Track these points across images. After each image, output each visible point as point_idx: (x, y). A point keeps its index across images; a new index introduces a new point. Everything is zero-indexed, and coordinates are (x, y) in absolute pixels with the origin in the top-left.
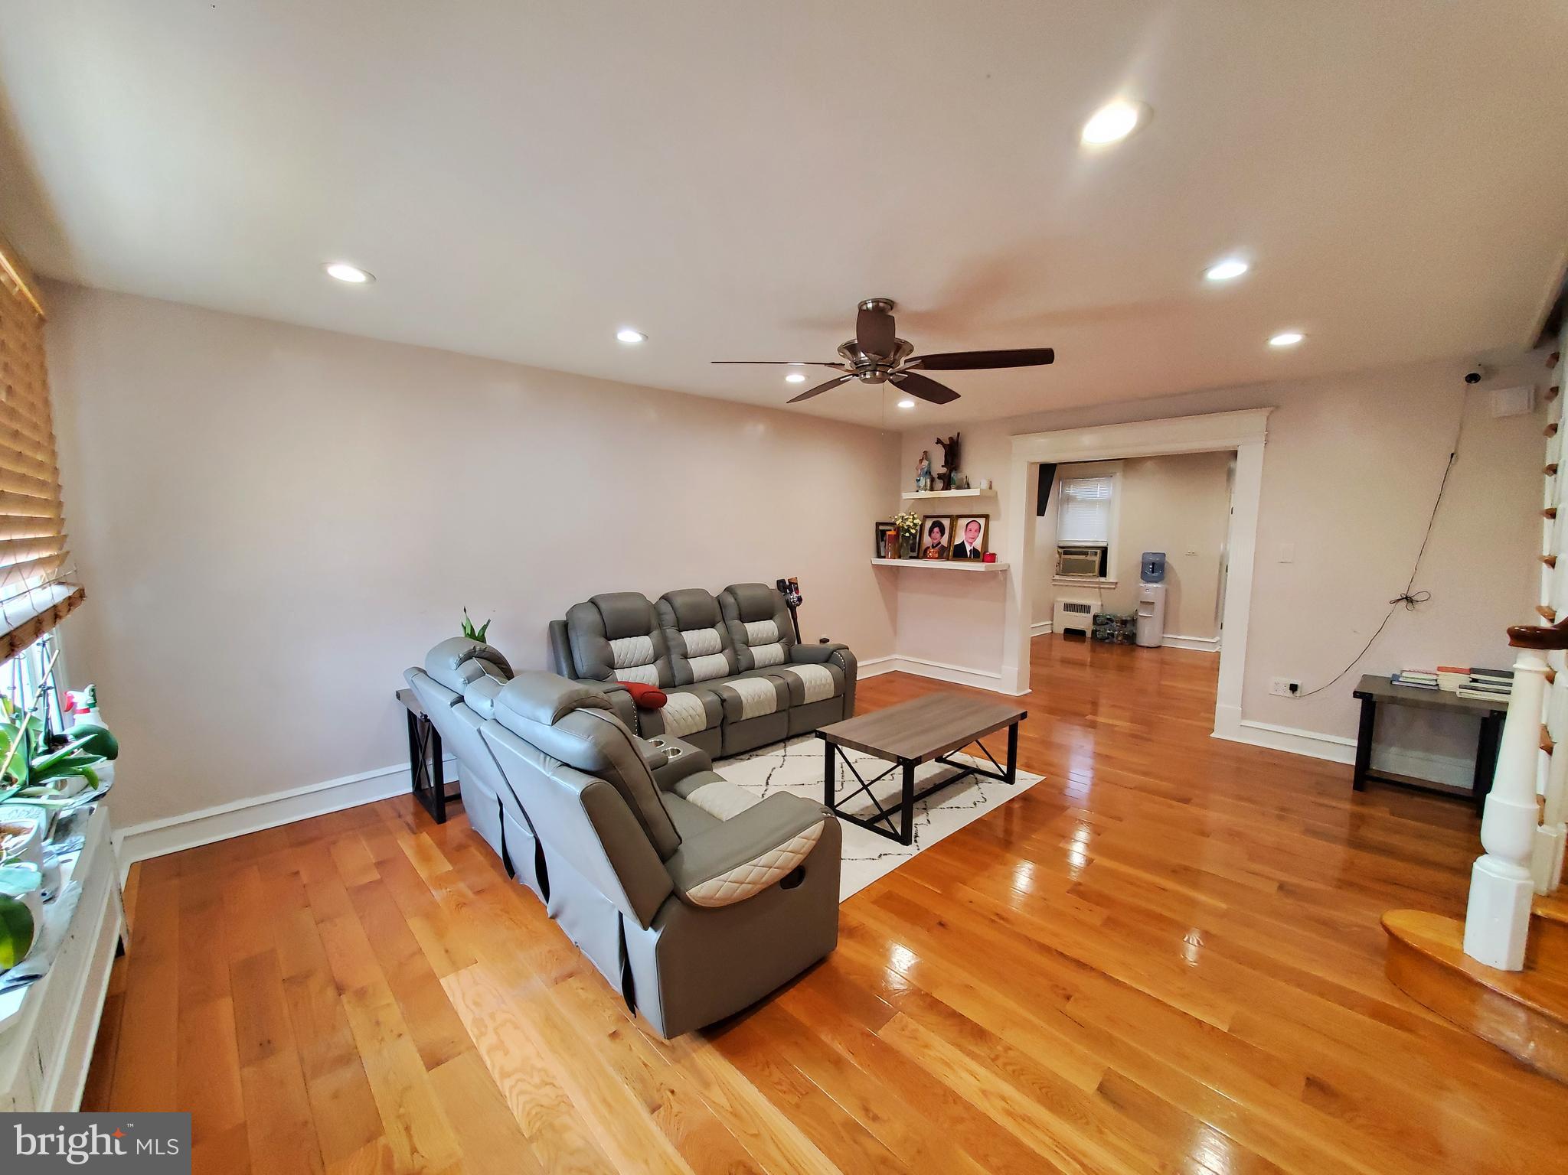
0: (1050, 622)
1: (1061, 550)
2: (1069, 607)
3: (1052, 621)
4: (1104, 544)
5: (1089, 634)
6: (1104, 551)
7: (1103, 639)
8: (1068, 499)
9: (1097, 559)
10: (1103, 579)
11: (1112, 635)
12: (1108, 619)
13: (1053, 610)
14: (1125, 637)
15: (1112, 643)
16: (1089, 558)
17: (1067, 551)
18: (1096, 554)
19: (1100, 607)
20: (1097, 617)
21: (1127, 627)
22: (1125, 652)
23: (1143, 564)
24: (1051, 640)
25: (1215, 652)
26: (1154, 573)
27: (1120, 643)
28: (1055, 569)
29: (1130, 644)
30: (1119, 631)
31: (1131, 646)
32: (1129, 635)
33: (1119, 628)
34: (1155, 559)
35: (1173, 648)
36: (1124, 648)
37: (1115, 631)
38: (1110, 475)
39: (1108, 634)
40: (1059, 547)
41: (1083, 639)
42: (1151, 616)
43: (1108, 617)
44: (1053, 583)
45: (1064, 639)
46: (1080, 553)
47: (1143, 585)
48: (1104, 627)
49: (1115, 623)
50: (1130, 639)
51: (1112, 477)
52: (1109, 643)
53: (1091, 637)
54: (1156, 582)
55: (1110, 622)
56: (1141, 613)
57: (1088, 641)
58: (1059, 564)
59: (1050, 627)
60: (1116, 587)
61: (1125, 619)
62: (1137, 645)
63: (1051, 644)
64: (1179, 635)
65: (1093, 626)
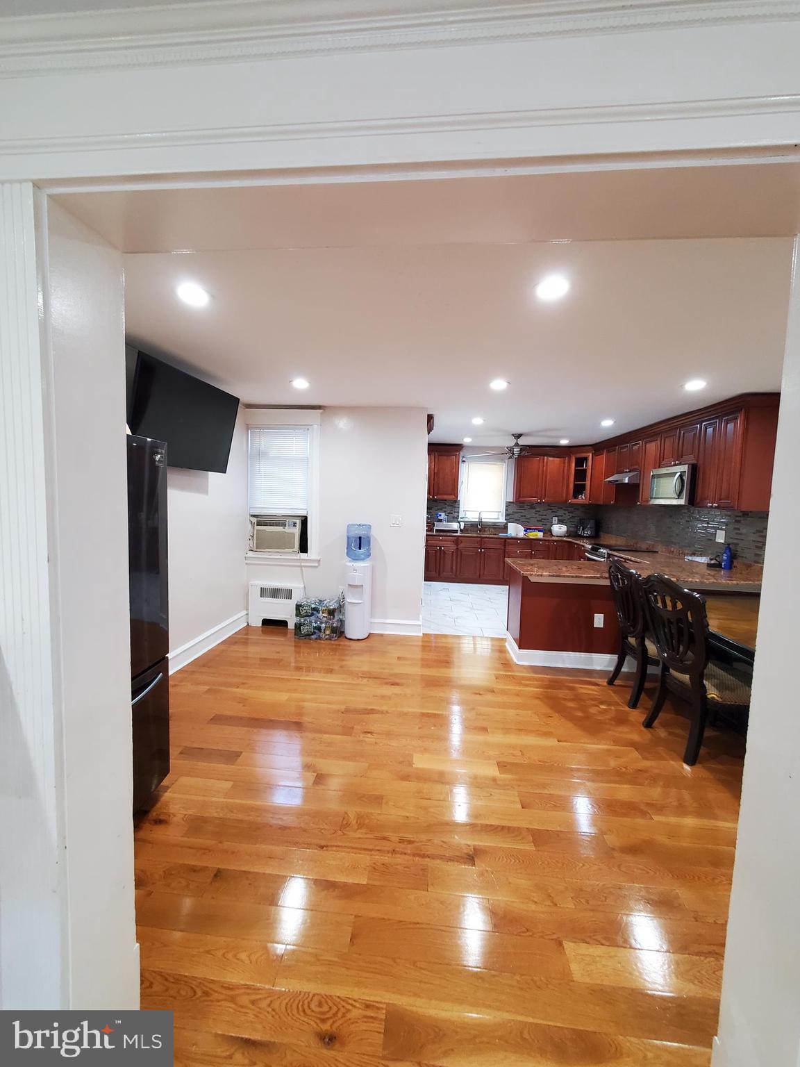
0: (245, 613)
1: (254, 520)
2: (266, 592)
3: (247, 610)
4: (303, 513)
5: (291, 626)
6: (304, 521)
7: (309, 635)
8: (259, 455)
9: (297, 531)
10: (303, 556)
11: (319, 629)
12: (314, 609)
13: (247, 596)
14: (334, 630)
15: (319, 638)
16: (288, 530)
17: (261, 520)
18: (295, 524)
19: (303, 592)
20: (301, 606)
21: (334, 617)
22: (334, 647)
23: (348, 538)
24: (247, 634)
25: (421, 635)
26: (360, 549)
27: (327, 637)
28: (247, 543)
29: (339, 637)
30: (326, 623)
31: (340, 639)
32: (337, 627)
33: (325, 619)
34: (361, 533)
35: (382, 635)
36: (333, 642)
37: (321, 623)
38: (307, 427)
39: (315, 628)
40: (252, 516)
41: (285, 634)
42: (360, 602)
43: (313, 606)
44: (247, 562)
45: (263, 632)
46: (277, 524)
47: (350, 564)
48: (308, 619)
49: (321, 614)
50: (339, 632)
51: (308, 429)
52: (316, 639)
53: (294, 631)
54: (363, 559)
55: (315, 612)
56: (349, 599)
57: (291, 635)
58: (253, 536)
59: (244, 618)
60: (319, 565)
61: (332, 607)
62: (346, 638)
63: (247, 639)
64: (386, 618)
65: (297, 615)
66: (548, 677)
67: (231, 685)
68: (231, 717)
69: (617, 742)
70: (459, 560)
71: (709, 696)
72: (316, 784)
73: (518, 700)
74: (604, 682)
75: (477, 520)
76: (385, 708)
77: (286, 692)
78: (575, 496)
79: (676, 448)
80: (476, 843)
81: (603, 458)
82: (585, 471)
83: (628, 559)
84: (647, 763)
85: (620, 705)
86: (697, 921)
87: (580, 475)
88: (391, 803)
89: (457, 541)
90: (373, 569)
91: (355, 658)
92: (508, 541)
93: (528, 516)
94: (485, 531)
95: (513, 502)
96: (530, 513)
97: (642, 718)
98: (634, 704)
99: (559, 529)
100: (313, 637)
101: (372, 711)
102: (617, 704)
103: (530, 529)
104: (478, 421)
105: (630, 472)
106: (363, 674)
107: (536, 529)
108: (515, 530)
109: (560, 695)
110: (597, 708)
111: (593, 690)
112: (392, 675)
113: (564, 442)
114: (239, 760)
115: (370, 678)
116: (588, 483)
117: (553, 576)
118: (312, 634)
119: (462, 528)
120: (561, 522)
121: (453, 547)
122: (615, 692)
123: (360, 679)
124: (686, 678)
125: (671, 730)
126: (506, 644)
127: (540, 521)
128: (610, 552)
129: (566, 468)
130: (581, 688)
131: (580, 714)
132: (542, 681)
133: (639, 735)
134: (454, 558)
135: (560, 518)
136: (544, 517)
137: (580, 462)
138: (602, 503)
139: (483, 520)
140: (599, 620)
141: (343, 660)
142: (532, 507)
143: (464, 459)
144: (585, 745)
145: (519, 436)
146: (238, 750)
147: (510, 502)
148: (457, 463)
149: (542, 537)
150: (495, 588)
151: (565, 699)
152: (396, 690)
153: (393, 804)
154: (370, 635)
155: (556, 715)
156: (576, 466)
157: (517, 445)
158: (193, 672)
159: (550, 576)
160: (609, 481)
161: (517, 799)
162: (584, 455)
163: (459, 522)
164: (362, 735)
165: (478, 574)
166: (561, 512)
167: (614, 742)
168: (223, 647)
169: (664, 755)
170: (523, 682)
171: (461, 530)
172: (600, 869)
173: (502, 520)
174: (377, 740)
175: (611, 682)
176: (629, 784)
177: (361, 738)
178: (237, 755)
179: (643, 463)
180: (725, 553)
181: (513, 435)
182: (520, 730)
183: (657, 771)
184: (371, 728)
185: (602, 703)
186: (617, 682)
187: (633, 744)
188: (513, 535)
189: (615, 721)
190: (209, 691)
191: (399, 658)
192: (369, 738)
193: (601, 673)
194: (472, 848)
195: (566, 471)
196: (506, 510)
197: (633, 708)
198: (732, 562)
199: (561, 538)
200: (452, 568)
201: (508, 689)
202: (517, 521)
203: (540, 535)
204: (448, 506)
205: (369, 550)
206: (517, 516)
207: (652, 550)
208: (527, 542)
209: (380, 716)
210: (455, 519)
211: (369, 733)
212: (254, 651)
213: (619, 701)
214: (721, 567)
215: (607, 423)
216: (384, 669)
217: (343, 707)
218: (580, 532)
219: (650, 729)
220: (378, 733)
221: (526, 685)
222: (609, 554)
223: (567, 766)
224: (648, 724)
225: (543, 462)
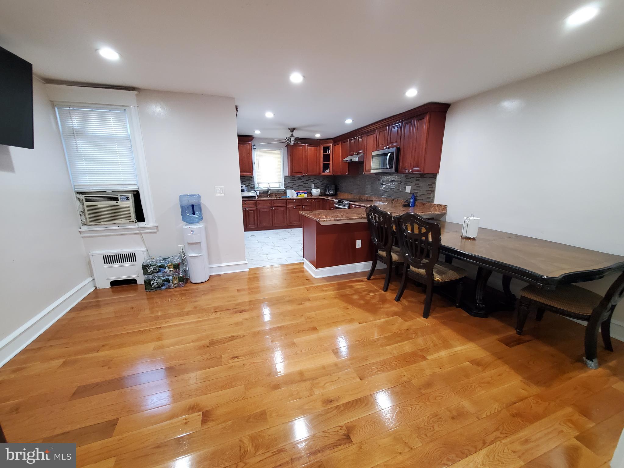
0: (91, 279)
1: (82, 197)
2: (108, 259)
3: (92, 276)
4: (135, 188)
5: (141, 282)
6: (137, 195)
7: (159, 287)
8: (73, 134)
9: (131, 204)
10: (141, 224)
11: (168, 281)
12: (160, 266)
13: (89, 264)
14: (181, 279)
15: (169, 287)
16: (120, 203)
17: (90, 197)
18: (127, 198)
19: (145, 253)
20: (147, 266)
21: (179, 269)
22: (183, 292)
23: (182, 207)
24: (97, 297)
25: (248, 270)
26: (194, 214)
27: (176, 285)
28: (79, 219)
29: (186, 283)
30: (173, 275)
31: (187, 285)
32: (183, 277)
33: (172, 272)
34: (194, 201)
35: (219, 275)
36: (181, 288)
37: (169, 276)
38: (123, 108)
39: (164, 281)
40: (78, 193)
41: (136, 289)
42: (200, 255)
43: (159, 264)
44: (82, 235)
45: (113, 292)
46: (109, 199)
47: (187, 227)
48: (156, 275)
49: (167, 269)
50: (185, 280)
51: (125, 110)
52: (166, 289)
53: (144, 286)
54: (197, 222)
55: (161, 269)
56: (190, 254)
57: (142, 289)
58: (84, 212)
59: (92, 283)
60: (158, 231)
61: (176, 263)
62: (191, 283)
63: (98, 302)
64: (221, 263)
65: (144, 274)
66: (336, 282)
67: (89, 351)
68: (97, 385)
69: (388, 314)
70: (258, 216)
71: (435, 279)
72: (205, 422)
73: (326, 302)
74: (365, 278)
75: (267, 189)
76: (241, 333)
77: (151, 342)
78: (324, 171)
79: (386, 138)
80: (346, 422)
81: (339, 147)
82: (329, 155)
83: (362, 206)
84: (408, 324)
85: (379, 291)
86: (479, 419)
87: (326, 157)
88: (274, 415)
89: (256, 203)
90: (206, 228)
91: (203, 297)
92: (288, 201)
93: (297, 185)
94: (272, 196)
95: (288, 176)
96: (299, 183)
97: (394, 296)
98: (386, 289)
99: (316, 192)
100: (163, 288)
101: (232, 338)
102: (377, 291)
103: (299, 193)
104: (269, 115)
105: (357, 154)
106: (215, 309)
107: (303, 192)
108: (291, 194)
109: (348, 293)
110: (369, 296)
111: (362, 285)
112: (238, 305)
113: (318, 136)
114: (117, 428)
115: (221, 311)
116: (331, 162)
117: (337, 220)
118: (162, 286)
119: (258, 194)
120: (316, 187)
121: (254, 208)
122: (373, 283)
123: (214, 314)
124: (423, 271)
125: (410, 300)
126: (304, 266)
127: (304, 187)
128: (351, 203)
129: (318, 153)
130: (355, 285)
131: (362, 302)
132: (334, 286)
133: (395, 307)
134: (255, 215)
135: (316, 185)
136: (307, 185)
137: (326, 149)
138: (340, 174)
139: (271, 189)
140: (359, 244)
141: (195, 301)
142: (299, 179)
143: (254, 147)
144: (374, 322)
145: (293, 130)
146: (115, 417)
147: (286, 176)
148: (250, 149)
149: (307, 197)
150: (283, 231)
151: (350, 295)
152: (245, 315)
153: (276, 414)
154: (211, 277)
155: (350, 306)
156: (323, 152)
157: (292, 136)
158: (39, 349)
159: (335, 220)
160: (346, 161)
161: (355, 375)
162: (328, 145)
163: (255, 191)
164: (231, 361)
165: (271, 224)
166: (316, 181)
167: (386, 315)
168: (72, 315)
169: (413, 316)
170: (323, 289)
171: (257, 196)
172: (421, 407)
173: (282, 188)
174: (245, 362)
175: (369, 278)
176: (407, 340)
177: (231, 365)
178: (113, 424)
179: (366, 148)
180: (412, 198)
181: (290, 129)
182: (335, 322)
183: (414, 327)
184: (236, 353)
185: (370, 292)
186: (372, 277)
187: (395, 314)
188: (290, 197)
189: (381, 302)
190: (65, 364)
191: (238, 290)
192: (237, 362)
193: (362, 274)
194: (344, 428)
195: (318, 155)
196: (284, 181)
197: (386, 291)
198: (415, 203)
199: (318, 197)
200: (255, 222)
201: (318, 296)
202: (291, 188)
203: (305, 196)
204: (247, 180)
205: (201, 214)
206: (291, 185)
207: (369, 200)
208: (300, 201)
209: (238, 340)
210: (252, 189)
211: (236, 357)
212: (108, 311)
213: (377, 288)
214: (409, 206)
215: (349, 121)
216: (230, 301)
217: (207, 342)
218: (327, 193)
219: (399, 302)
220: (243, 356)
221: (326, 291)
222: (349, 204)
223: (371, 339)
224: (398, 299)
225: (305, 149)
